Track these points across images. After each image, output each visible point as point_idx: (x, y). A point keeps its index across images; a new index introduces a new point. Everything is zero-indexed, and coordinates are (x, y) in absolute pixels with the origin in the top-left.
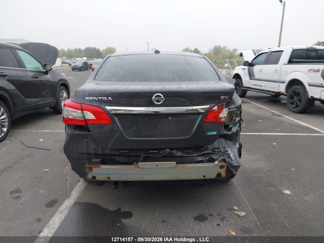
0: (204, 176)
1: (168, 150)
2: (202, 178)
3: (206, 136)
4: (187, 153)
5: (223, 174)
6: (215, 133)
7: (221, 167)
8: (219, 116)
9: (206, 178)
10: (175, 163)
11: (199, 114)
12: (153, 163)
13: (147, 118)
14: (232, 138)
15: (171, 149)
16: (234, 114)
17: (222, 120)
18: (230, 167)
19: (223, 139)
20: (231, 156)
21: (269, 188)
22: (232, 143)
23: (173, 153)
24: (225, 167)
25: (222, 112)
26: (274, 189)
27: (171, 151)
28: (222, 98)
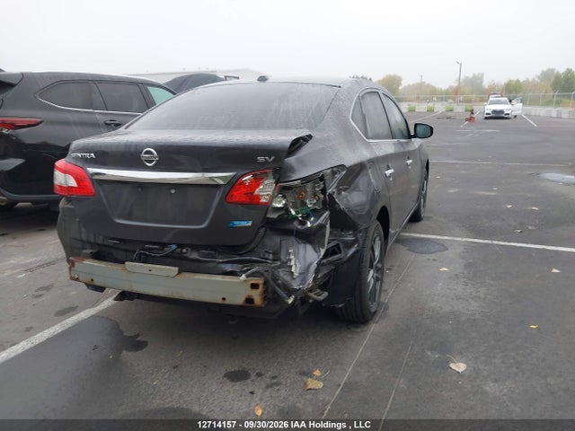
0: (224, 299)
1: (174, 247)
2: (220, 301)
4: (208, 256)
5: (258, 299)
6: (250, 224)
7: (254, 286)
8: (256, 193)
9: (227, 302)
10: (176, 269)
11: (218, 186)
12: (146, 265)
13: (140, 189)
14: (310, 237)
15: (181, 246)
16: (306, 192)
17: (263, 200)
18: (277, 288)
19: (293, 239)
20: (293, 270)
21: (429, 353)
22: (309, 248)
23: (182, 252)
24: (261, 286)
25: (262, 187)
26: (437, 356)
27: (179, 250)
28: (261, 159)
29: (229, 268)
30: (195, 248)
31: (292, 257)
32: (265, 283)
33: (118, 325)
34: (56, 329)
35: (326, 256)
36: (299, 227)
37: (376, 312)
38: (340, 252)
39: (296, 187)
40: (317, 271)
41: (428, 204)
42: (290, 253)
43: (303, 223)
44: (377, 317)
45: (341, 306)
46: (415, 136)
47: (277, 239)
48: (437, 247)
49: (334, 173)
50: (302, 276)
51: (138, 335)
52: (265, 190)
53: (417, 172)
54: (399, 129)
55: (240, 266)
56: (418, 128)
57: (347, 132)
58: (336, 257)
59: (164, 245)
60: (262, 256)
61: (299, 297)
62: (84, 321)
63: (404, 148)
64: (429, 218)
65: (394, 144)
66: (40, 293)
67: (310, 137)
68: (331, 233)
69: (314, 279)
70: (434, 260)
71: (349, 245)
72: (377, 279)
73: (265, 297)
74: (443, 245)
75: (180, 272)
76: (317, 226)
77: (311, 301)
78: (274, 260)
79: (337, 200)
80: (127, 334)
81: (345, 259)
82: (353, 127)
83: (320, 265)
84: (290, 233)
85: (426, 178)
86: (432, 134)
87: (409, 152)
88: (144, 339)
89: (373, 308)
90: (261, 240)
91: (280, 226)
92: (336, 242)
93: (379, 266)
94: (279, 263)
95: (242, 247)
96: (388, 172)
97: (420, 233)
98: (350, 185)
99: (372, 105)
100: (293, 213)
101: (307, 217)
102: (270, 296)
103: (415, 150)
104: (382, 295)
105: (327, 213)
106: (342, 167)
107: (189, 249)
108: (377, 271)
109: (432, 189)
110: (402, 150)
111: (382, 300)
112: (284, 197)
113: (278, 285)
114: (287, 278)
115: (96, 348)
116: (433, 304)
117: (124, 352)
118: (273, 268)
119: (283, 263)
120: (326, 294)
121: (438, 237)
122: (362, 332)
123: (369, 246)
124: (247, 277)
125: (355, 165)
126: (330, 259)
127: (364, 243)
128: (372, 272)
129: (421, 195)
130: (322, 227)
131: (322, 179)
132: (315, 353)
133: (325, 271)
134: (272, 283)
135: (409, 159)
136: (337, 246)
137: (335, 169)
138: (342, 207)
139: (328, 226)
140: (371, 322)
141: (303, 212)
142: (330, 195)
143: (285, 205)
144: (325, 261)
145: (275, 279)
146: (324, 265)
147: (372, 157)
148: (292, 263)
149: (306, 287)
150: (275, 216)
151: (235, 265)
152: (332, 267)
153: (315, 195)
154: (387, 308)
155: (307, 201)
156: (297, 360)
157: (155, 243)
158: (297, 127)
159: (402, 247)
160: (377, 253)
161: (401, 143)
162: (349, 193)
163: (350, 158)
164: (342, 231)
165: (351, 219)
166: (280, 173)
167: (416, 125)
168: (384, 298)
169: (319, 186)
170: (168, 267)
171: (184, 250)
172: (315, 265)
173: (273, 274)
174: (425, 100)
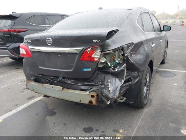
0: (80, 101)
1: (61, 78)
2: (79, 102)
3: (83, 71)
4: (74, 82)
5: (94, 102)
6: (90, 70)
7: (93, 96)
8: (92, 56)
9: (82, 102)
10: (62, 87)
11: (76, 53)
12: (51, 85)
13: (47, 55)
14: (117, 75)
15: (64, 78)
16: (115, 55)
17: (96, 60)
18: (103, 98)
19: (110, 75)
20: (110, 89)
21: (171, 124)
22: (117, 80)
23: (64, 81)
24: (95, 97)
25: (95, 54)
26: (174, 126)
27: (63, 79)
28: (94, 41)
29: (83, 87)
30: (70, 79)
31: (109, 84)
32: (97, 95)
33: (47, 104)
34: (26, 105)
35: (125, 82)
36: (113, 71)
37: (147, 104)
38: (131, 81)
39: (111, 53)
40: (120, 90)
41: (167, 57)
42: (108, 82)
43: (114, 69)
44: (147, 106)
45: (132, 103)
46: (163, 31)
47: (103, 76)
48: (171, 74)
49: (128, 47)
50: (114, 92)
51: (53, 109)
52: (97, 55)
53: (163, 45)
54: (157, 28)
55: (88, 87)
56: (165, 28)
57: (135, 28)
58: (130, 83)
59: (58, 77)
60: (96, 83)
61: (112, 101)
62: (36, 102)
63: (159, 35)
64: (168, 63)
65: (155, 33)
66: (24, 90)
67: (118, 30)
68: (127, 73)
69: (119, 93)
70: (171, 80)
71: (135, 78)
72: (147, 90)
73: (97, 101)
74: (174, 74)
75: (63, 89)
76: (121, 70)
77: (118, 102)
78: (102, 85)
79: (130, 59)
80: (49, 108)
81: (133, 84)
82: (138, 26)
83: (122, 87)
84: (108, 73)
85: (167, 47)
86: (170, 29)
87: (161, 37)
88: (55, 111)
89: (145, 102)
90: (96, 76)
91: (104, 70)
92: (129, 77)
93: (149, 84)
94: (104, 86)
95: (88, 79)
96: (153, 45)
97: (165, 69)
98: (136, 52)
99: (146, 18)
100: (109, 65)
101: (115, 67)
102: (100, 100)
103: (163, 36)
104: (149, 95)
105: (125, 64)
106: (132, 43)
107: (67, 79)
108: (148, 87)
109: (169, 51)
110: (158, 36)
111: (149, 98)
112: (105, 58)
113: (103, 96)
114: (107, 93)
115: (38, 114)
116: (171, 100)
117: (47, 116)
118: (101, 88)
119: (105, 86)
120: (125, 99)
121: (172, 70)
122: (141, 112)
123: (145, 77)
124: (89, 92)
125: (139, 43)
126: (127, 84)
127: (142, 76)
128: (145, 88)
129: (165, 54)
130: (123, 71)
131: (123, 49)
132: (120, 121)
133: (124, 89)
134: (100, 95)
135: (161, 40)
136: (130, 78)
137: (129, 45)
138: (132, 62)
139: (126, 70)
140: (144, 108)
141: (114, 64)
142: (127, 57)
143: (106, 61)
144: (124, 85)
145: (102, 93)
146: (124, 87)
147: (146, 39)
148: (109, 86)
149: (115, 97)
150: (101, 66)
151: (86, 86)
152: (128, 87)
153: (119, 57)
154: (151, 101)
155: (116, 60)
156: (113, 124)
157: (55, 77)
158: (112, 26)
159: (157, 74)
160: (148, 79)
161: (158, 33)
162: (136, 55)
163: (136, 40)
164: (132, 71)
165: (136, 66)
166: (103, 47)
167: (164, 26)
168: (150, 97)
169: (121, 53)
170: (59, 87)
171: (65, 80)
172: (119, 87)
173: (101, 91)
174: (165, 19)
